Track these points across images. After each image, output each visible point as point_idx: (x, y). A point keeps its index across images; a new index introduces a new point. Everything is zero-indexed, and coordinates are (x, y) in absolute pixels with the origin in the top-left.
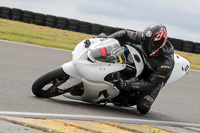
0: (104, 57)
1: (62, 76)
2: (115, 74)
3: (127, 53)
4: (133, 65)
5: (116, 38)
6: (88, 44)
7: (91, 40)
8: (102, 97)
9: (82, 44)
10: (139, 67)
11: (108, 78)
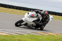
0: (32, 16)
1: (22, 21)
2: (35, 20)
3: (38, 15)
4: (39, 18)
5: (35, 12)
6: (28, 13)
7: (29, 12)
8: (32, 26)
9: (27, 13)
10: (41, 19)
11: (33, 21)
